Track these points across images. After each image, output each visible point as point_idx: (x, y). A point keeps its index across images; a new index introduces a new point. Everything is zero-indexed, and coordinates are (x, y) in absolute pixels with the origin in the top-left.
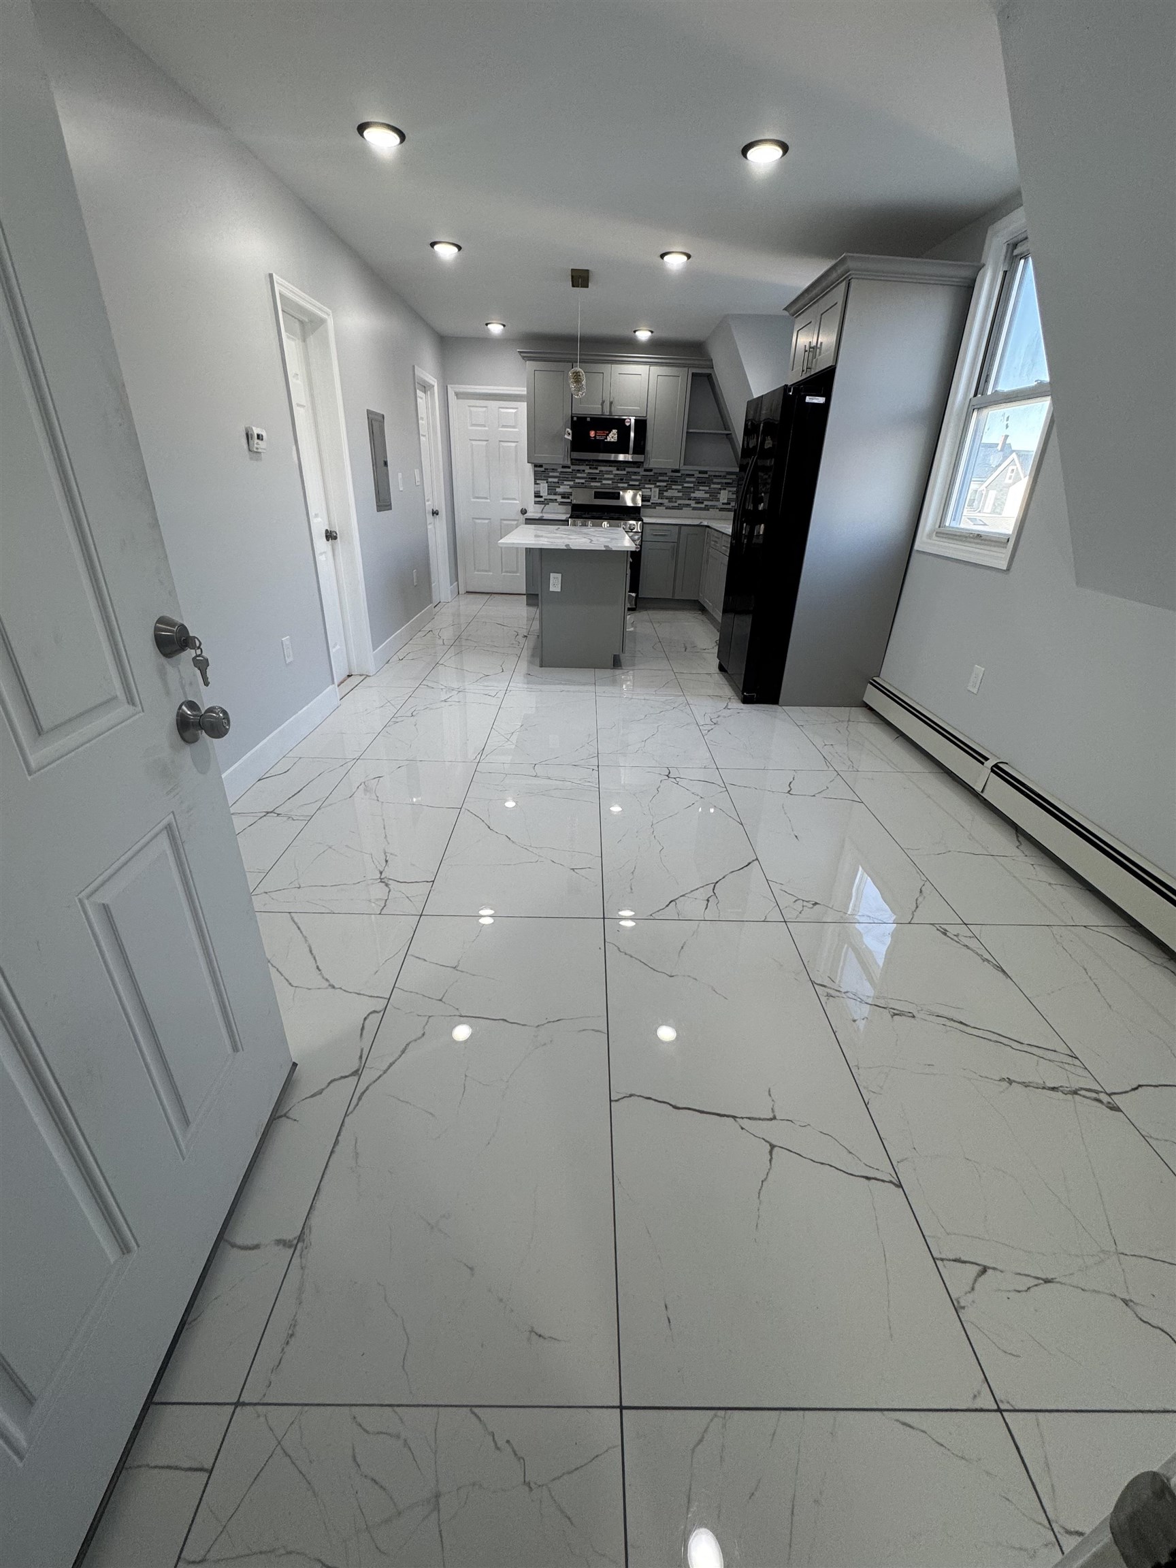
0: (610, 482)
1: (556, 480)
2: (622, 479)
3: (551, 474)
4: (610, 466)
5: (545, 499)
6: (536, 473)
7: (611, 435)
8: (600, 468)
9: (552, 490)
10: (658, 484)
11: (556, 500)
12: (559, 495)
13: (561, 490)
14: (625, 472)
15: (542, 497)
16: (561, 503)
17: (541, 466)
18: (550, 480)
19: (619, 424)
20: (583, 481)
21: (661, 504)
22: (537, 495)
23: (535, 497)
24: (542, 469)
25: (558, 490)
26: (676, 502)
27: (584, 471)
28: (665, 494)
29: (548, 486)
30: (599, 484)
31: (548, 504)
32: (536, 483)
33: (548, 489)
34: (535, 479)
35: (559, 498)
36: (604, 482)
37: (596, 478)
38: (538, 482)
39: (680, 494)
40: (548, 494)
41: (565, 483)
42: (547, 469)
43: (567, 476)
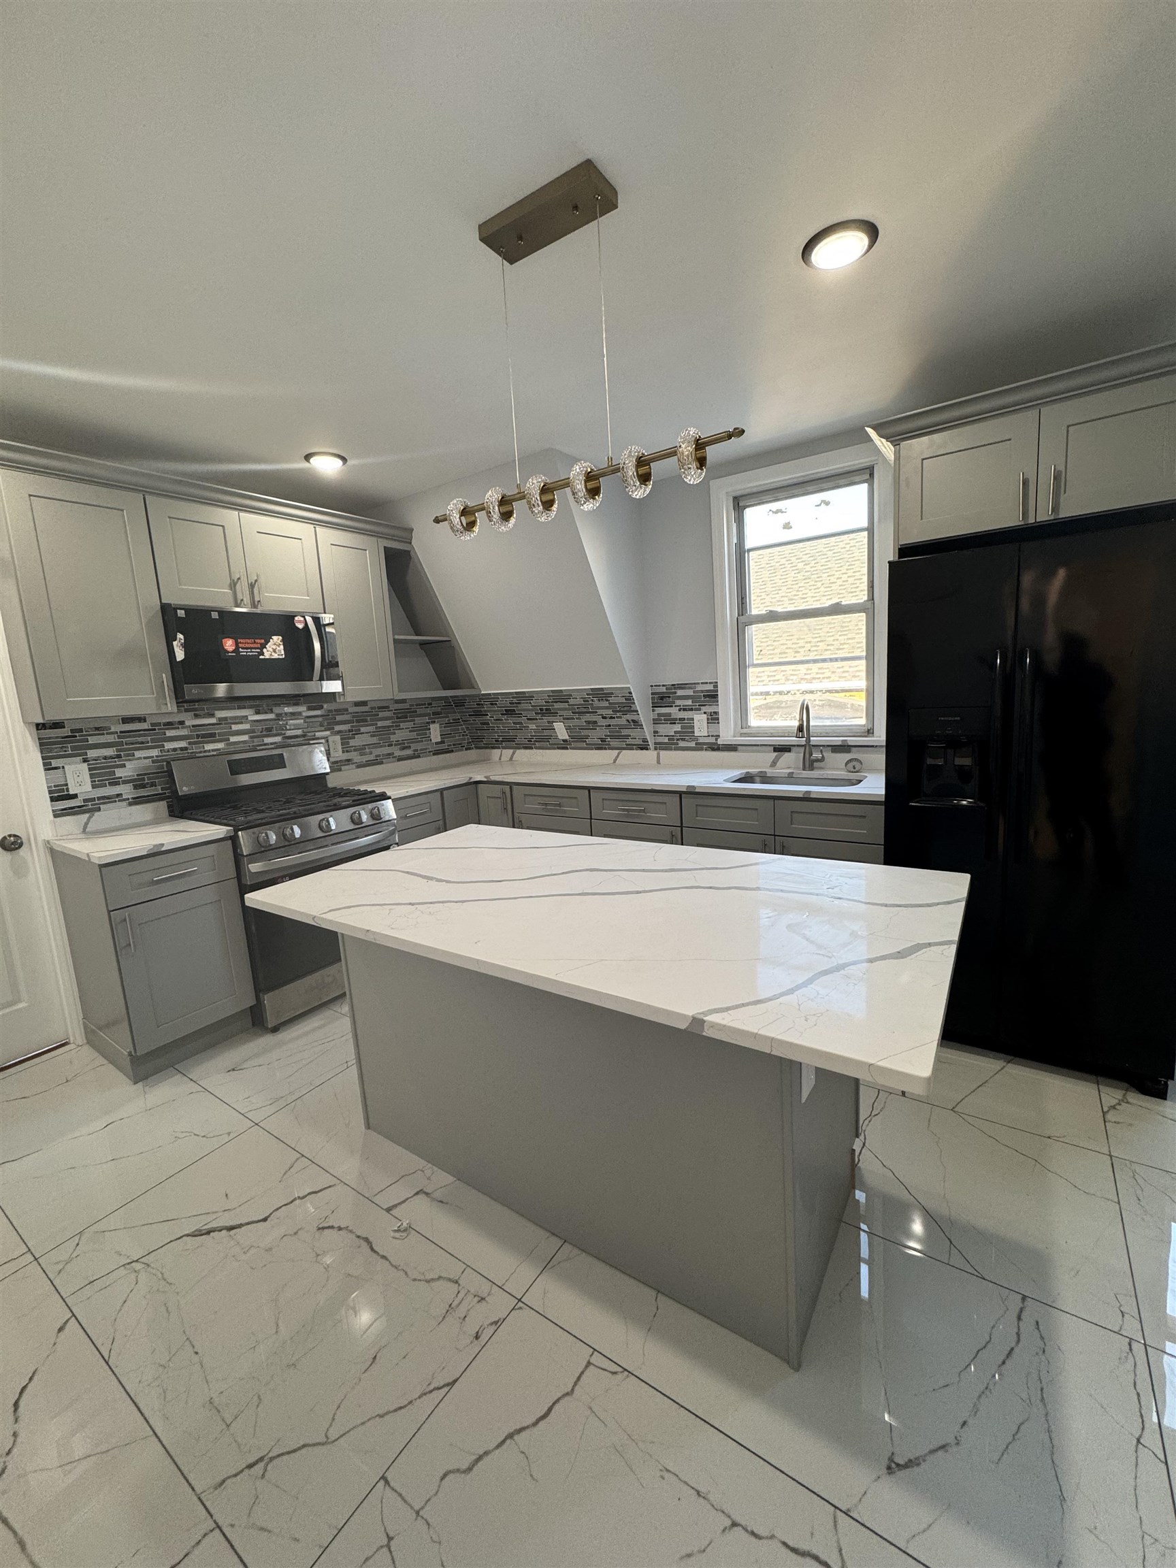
0: (245, 738)
1: (110, 752)
2: (269, 730)
3: (92, 740)
4: (239, 708)
5: (85, 801)
6: (44, 745)
7: (270, 646)
9: (102, 774)
10: (337, 728)
11: (118, 795)
12: (125, 782)
13: (128, 770)
14: (271, 716)
15: (75, 796)
16: (137, 801)
17: (57, 725)
18: (92, 754)
19: (284, 624)
20: (183, 744)
21: (349, 760)
22: (59, 795)
23: (53, 799)
24: (65, 732)
25: (119, 773)
26: (371, 753)
27: (182, 723)
28: (352, 743)
29: (90, 769)
30: (220, 746)
31: (99, 809)
32: (48, 768)
33: (92, 776)
34: (43, 758)
35: (127, 790)
36: (233, 739)
37: (213, 735)
38: (54, 763)
39: (375, 740)
40: (94, 787)
41: (138, 754)
42: (81, 730)
43: (140, 739)
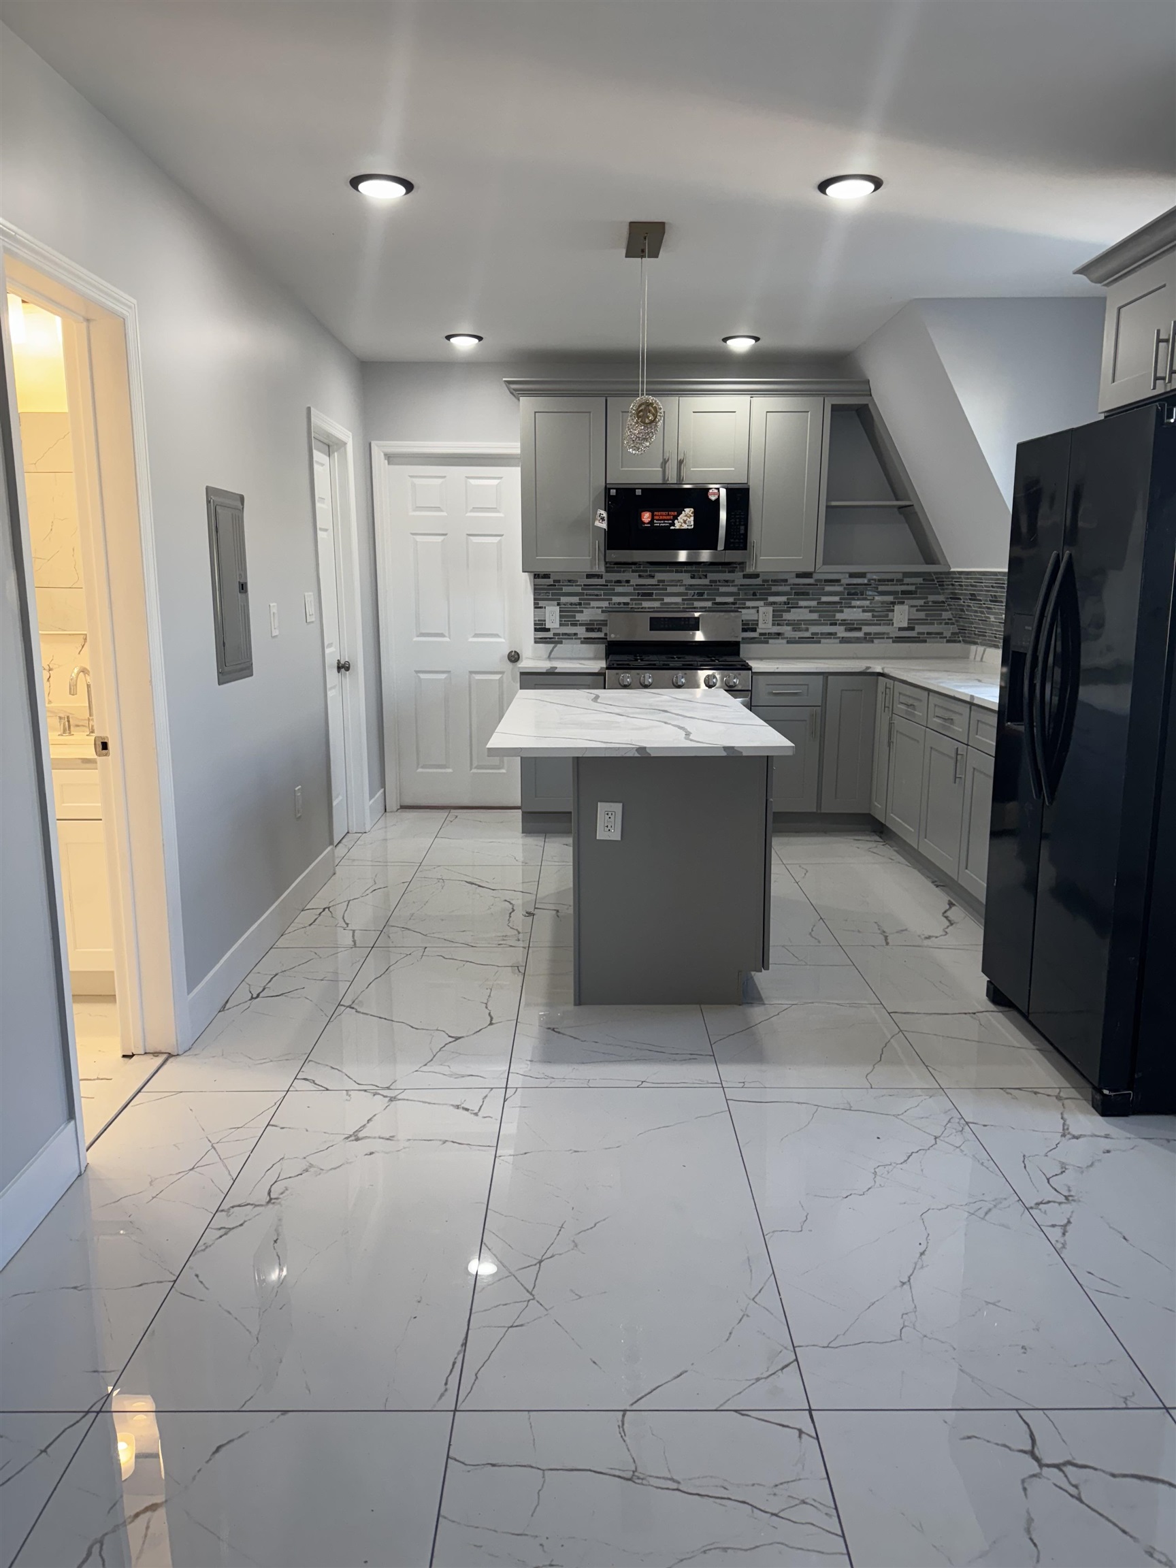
0: (678, 600)
1: (575, 600)
2: (702, 594)
3: (565, 589)
4: (677, 572)
5: (554, 634)
6: (537, 590)
7: (682, 517)
8: (659, 576)
9: (567, 617)
10: (771, 599)
11: (576, 634)
12: (581, 625)
13: (585, 616)
14: (706, 582)
15: (548, 630)
16: (587, 641)
17: (546, 576)
18: (564, 599)
19: (699, 498)
20: (626, 599)
21: (779, 634)
22: (540, 627)
23: (536, 630)
24: (550, 581)
25: (579, 617)
26: (807, 630)
27: (628, 582)
28: (786, 616)
29: (560, 611)
30: (656, 604)
31: (561, 643)
32: (537, 607)
33: (561, 617)
34: (535, 599)
35: (581, 631)
36: (667, 600)
37: (651, 594)
38: (541, 603)
39: (815, 616)
40: (561, 625)
41: (593, 604)
42: (559, 581)
43: (596, 592)
